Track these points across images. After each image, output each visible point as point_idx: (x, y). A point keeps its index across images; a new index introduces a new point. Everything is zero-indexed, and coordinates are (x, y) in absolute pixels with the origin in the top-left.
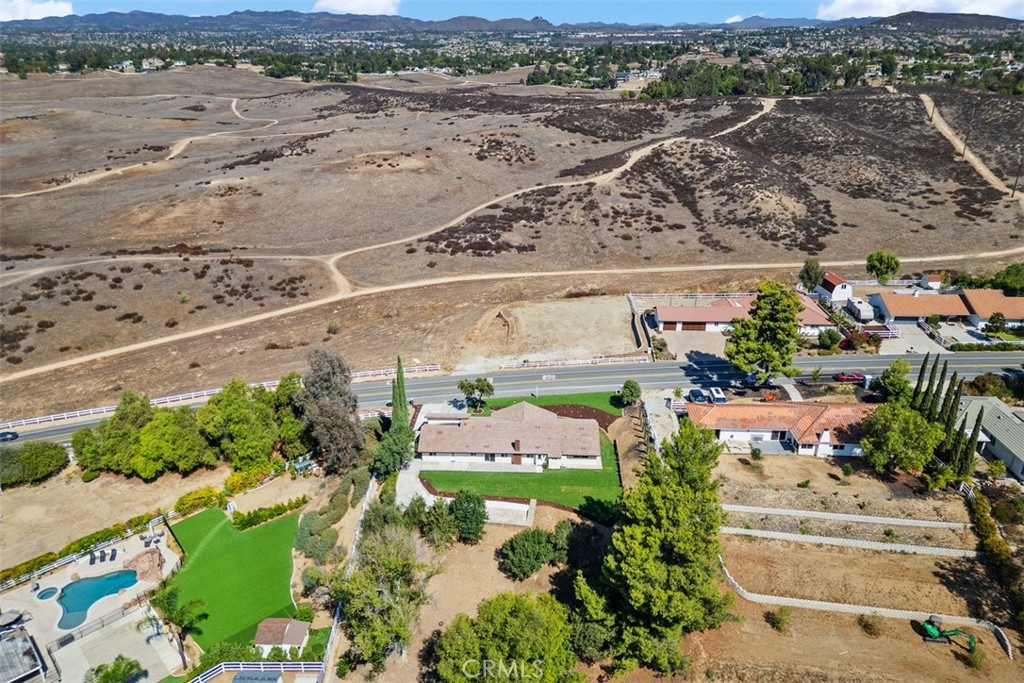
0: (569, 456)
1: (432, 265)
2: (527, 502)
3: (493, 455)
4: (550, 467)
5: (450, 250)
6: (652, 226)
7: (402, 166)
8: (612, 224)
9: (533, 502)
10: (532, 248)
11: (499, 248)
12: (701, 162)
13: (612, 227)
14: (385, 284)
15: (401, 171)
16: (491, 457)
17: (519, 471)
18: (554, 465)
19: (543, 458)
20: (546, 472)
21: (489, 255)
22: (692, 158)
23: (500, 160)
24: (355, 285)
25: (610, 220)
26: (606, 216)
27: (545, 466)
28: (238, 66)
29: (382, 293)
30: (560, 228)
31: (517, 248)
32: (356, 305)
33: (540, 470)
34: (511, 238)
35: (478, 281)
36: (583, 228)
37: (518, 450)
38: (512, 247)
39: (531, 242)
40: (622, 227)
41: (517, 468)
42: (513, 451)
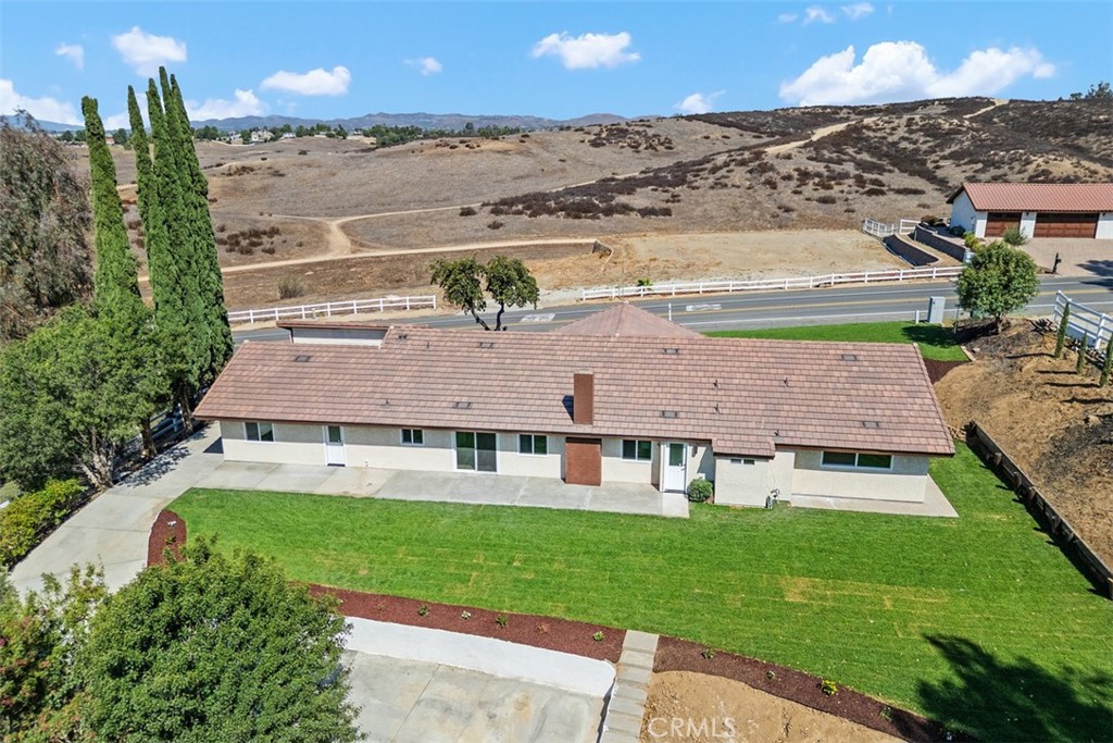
0: (806, 454)
1: (495, 226)
2: (605, 643)
3: (487, 441)
4: (720, 498)
5: (529, 212)
6: (866, 189)
7: (483, 147)
8: (798, 186)
9: (641, 646)
10: (667, 212)
11: (609, 212)
12: (925, 136)
13: (799, 189)
14: (410, 247)
15: (482, 151)
16: (477, 445)
17: (587, 506)
18: (738, 487)
19: (693, 459)
20: (704, 516)
21: (593, 218)
22: (911, 132)
23: (622, 147)
24: (358, 245)
25: (793, 184)
26: (788, 178)
27: (699, 495)
28: (349, 138)
29: (401, 255)
30: (711, 192)
31: (639, 211)
32: (349, 267)
33: (677, 507)
34: (632, 201)
35: (570, 245)
36: (750, 191)
37: (589, 419)
38: (632, 210)
39: (665, 205)
40: (816, 190)
41: (581, 497)
42: (564, 424)
